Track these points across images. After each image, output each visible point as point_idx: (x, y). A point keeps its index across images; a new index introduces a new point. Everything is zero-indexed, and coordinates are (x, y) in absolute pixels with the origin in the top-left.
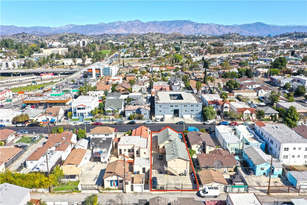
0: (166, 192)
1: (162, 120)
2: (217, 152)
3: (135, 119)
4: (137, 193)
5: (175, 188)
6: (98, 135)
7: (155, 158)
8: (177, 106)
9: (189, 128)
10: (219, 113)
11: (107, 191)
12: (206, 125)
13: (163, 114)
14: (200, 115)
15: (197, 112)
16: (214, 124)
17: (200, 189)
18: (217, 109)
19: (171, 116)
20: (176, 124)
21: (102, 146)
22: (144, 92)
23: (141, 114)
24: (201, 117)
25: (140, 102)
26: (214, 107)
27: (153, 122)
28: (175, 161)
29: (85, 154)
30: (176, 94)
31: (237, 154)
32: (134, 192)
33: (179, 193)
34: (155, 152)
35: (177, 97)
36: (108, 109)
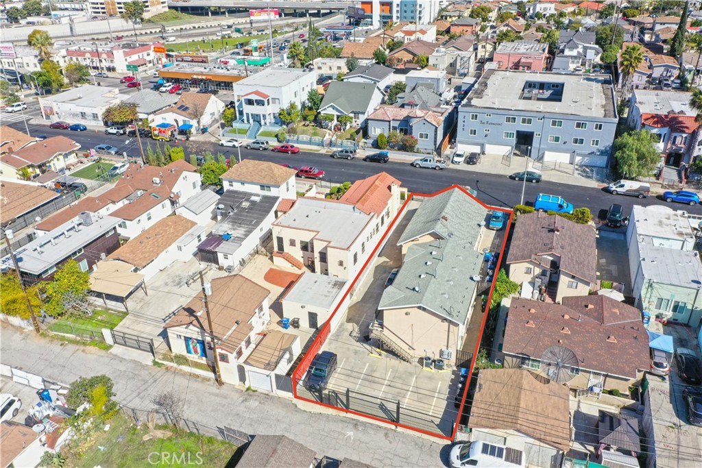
0: (343, 414)
1: (472, 159)
2: (591, 306)
3: (392, 148)
4: (254, 391)
5: (382, 407)
6: (243, 183)
7: (379, 282)
8: (529, 121)
9: (542, 198)
10: (674, 159)
11: (174, 365)
12: (609, 196)
13: (481, 141)
14: (605, 158)
15: (594, 148)
16: (641, 196)
17: (460, 436)
18: (669, 146)
19: (506, 150)
20: (511, 177)
21: (239, 219)
22: (462, 71)
23: (411, 133)
24: (607, 167)
25: (420, 97)
26: (660, 135)
27: (438, 164)
28: (406, 314)
29: (183, 234)
30: (549, 84)
31: (678, 324)
32: (247, 386)
33: (386, 428)
34: (391, 263)
35: (551, 94)
36: (326, 110)
